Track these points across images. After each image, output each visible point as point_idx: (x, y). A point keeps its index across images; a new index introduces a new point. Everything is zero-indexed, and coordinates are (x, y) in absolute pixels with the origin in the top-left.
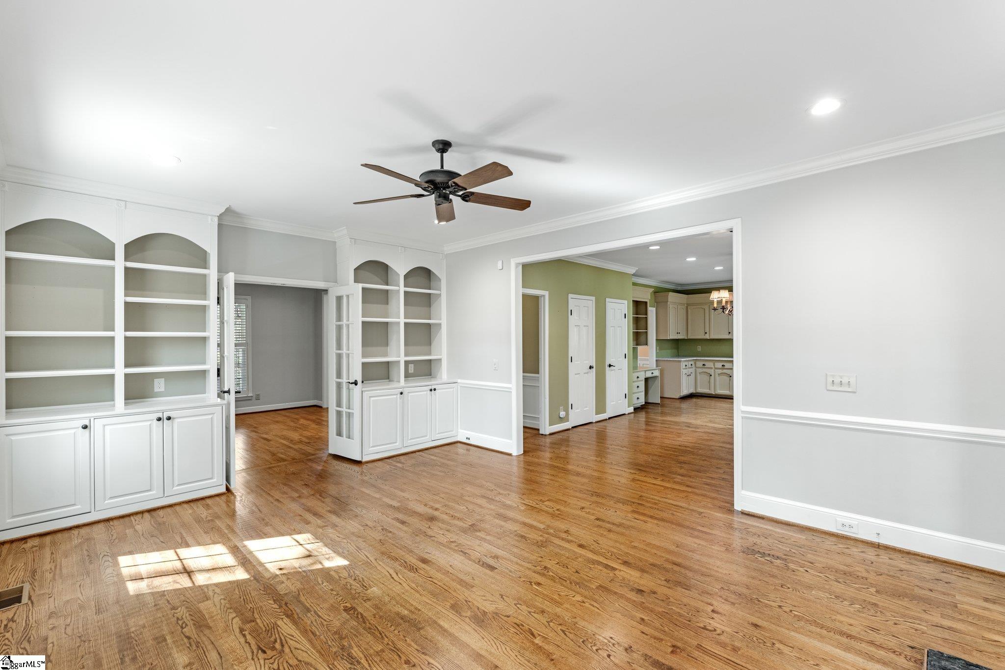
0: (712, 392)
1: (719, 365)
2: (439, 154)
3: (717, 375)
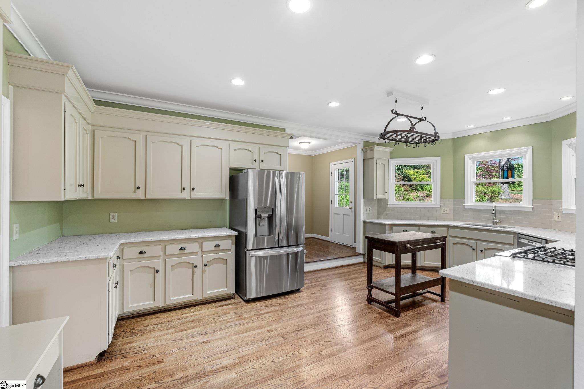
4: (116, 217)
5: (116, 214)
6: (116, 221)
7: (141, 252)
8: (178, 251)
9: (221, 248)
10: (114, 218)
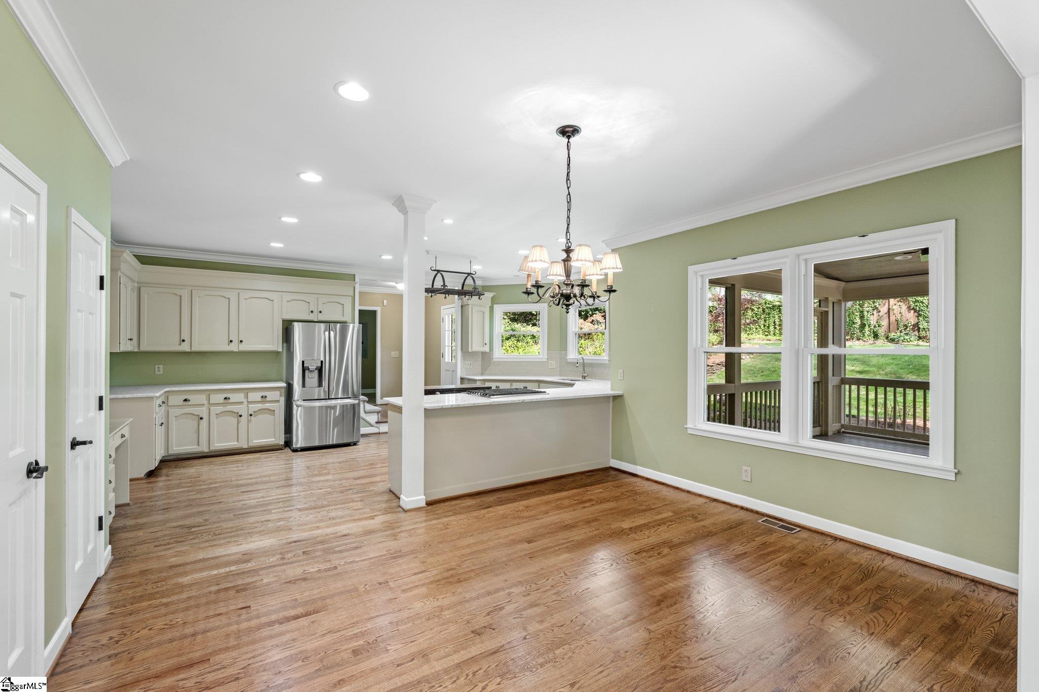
0: (204, 448)
1: (219, 398)
3: (213, 417)
4: (161, 369)
5: (161, 366)
6: (161, 372)
7: (185, 400)
8: (222, 401)
9: (268, 399)
10: (160, 370)
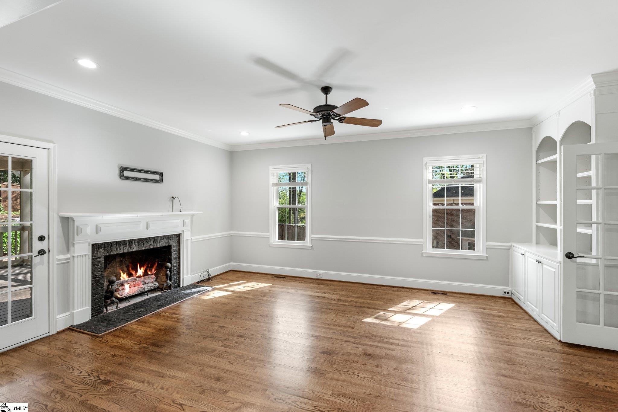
2: (325, 95)
